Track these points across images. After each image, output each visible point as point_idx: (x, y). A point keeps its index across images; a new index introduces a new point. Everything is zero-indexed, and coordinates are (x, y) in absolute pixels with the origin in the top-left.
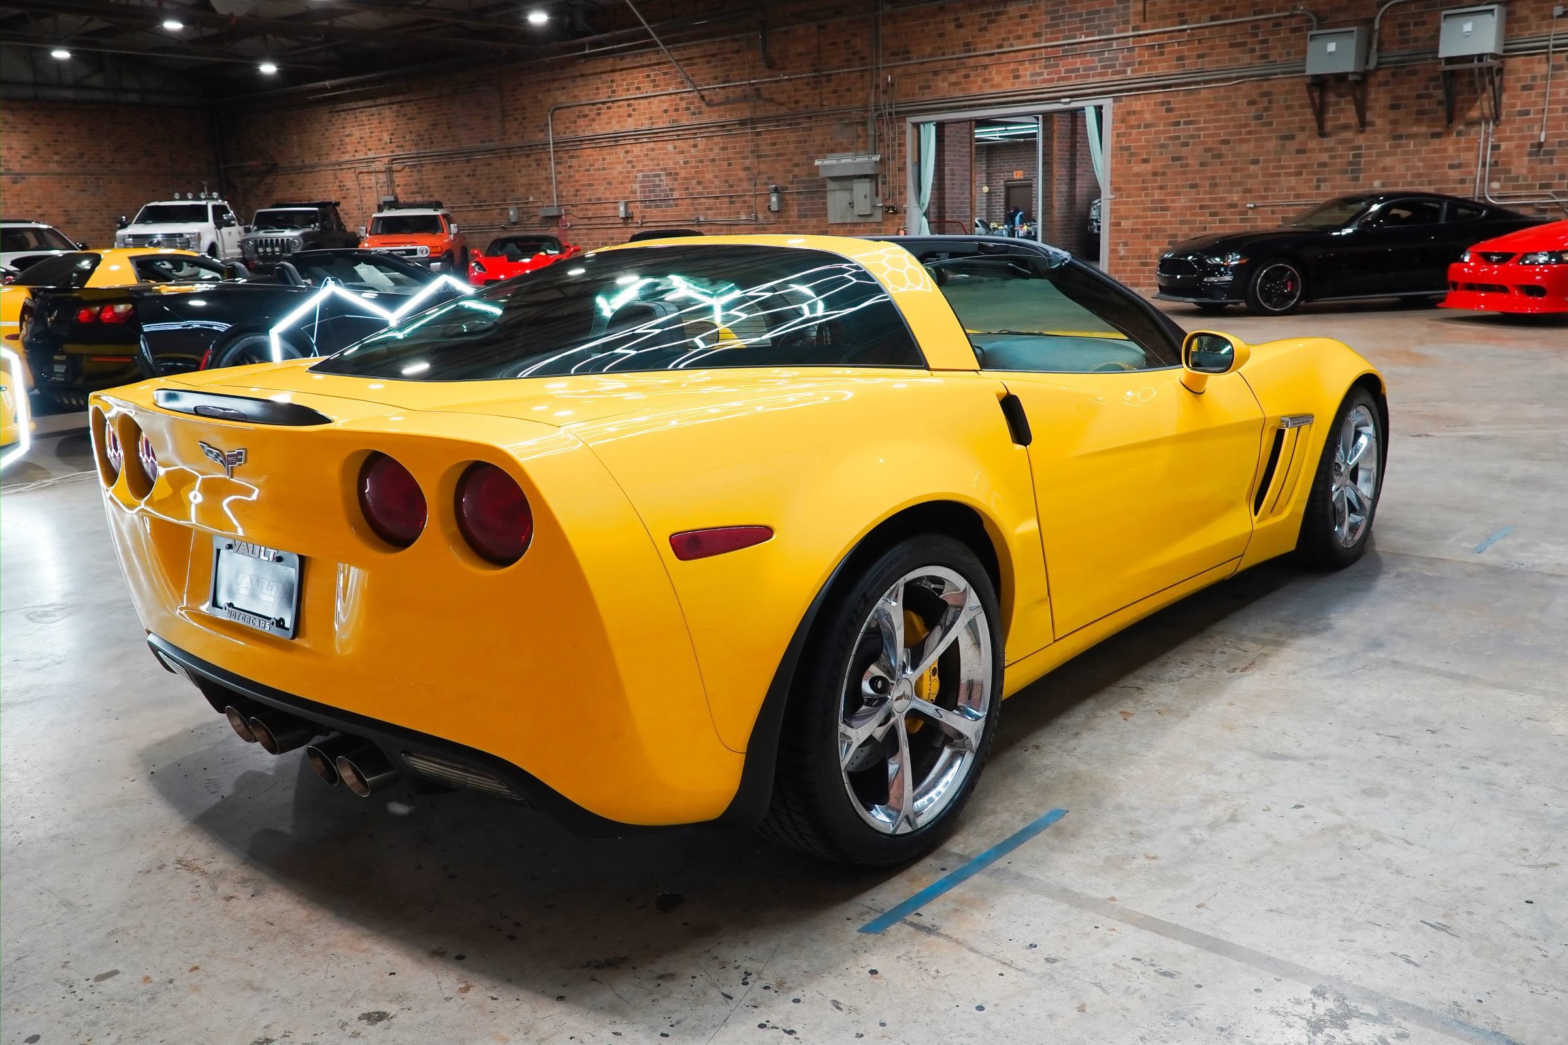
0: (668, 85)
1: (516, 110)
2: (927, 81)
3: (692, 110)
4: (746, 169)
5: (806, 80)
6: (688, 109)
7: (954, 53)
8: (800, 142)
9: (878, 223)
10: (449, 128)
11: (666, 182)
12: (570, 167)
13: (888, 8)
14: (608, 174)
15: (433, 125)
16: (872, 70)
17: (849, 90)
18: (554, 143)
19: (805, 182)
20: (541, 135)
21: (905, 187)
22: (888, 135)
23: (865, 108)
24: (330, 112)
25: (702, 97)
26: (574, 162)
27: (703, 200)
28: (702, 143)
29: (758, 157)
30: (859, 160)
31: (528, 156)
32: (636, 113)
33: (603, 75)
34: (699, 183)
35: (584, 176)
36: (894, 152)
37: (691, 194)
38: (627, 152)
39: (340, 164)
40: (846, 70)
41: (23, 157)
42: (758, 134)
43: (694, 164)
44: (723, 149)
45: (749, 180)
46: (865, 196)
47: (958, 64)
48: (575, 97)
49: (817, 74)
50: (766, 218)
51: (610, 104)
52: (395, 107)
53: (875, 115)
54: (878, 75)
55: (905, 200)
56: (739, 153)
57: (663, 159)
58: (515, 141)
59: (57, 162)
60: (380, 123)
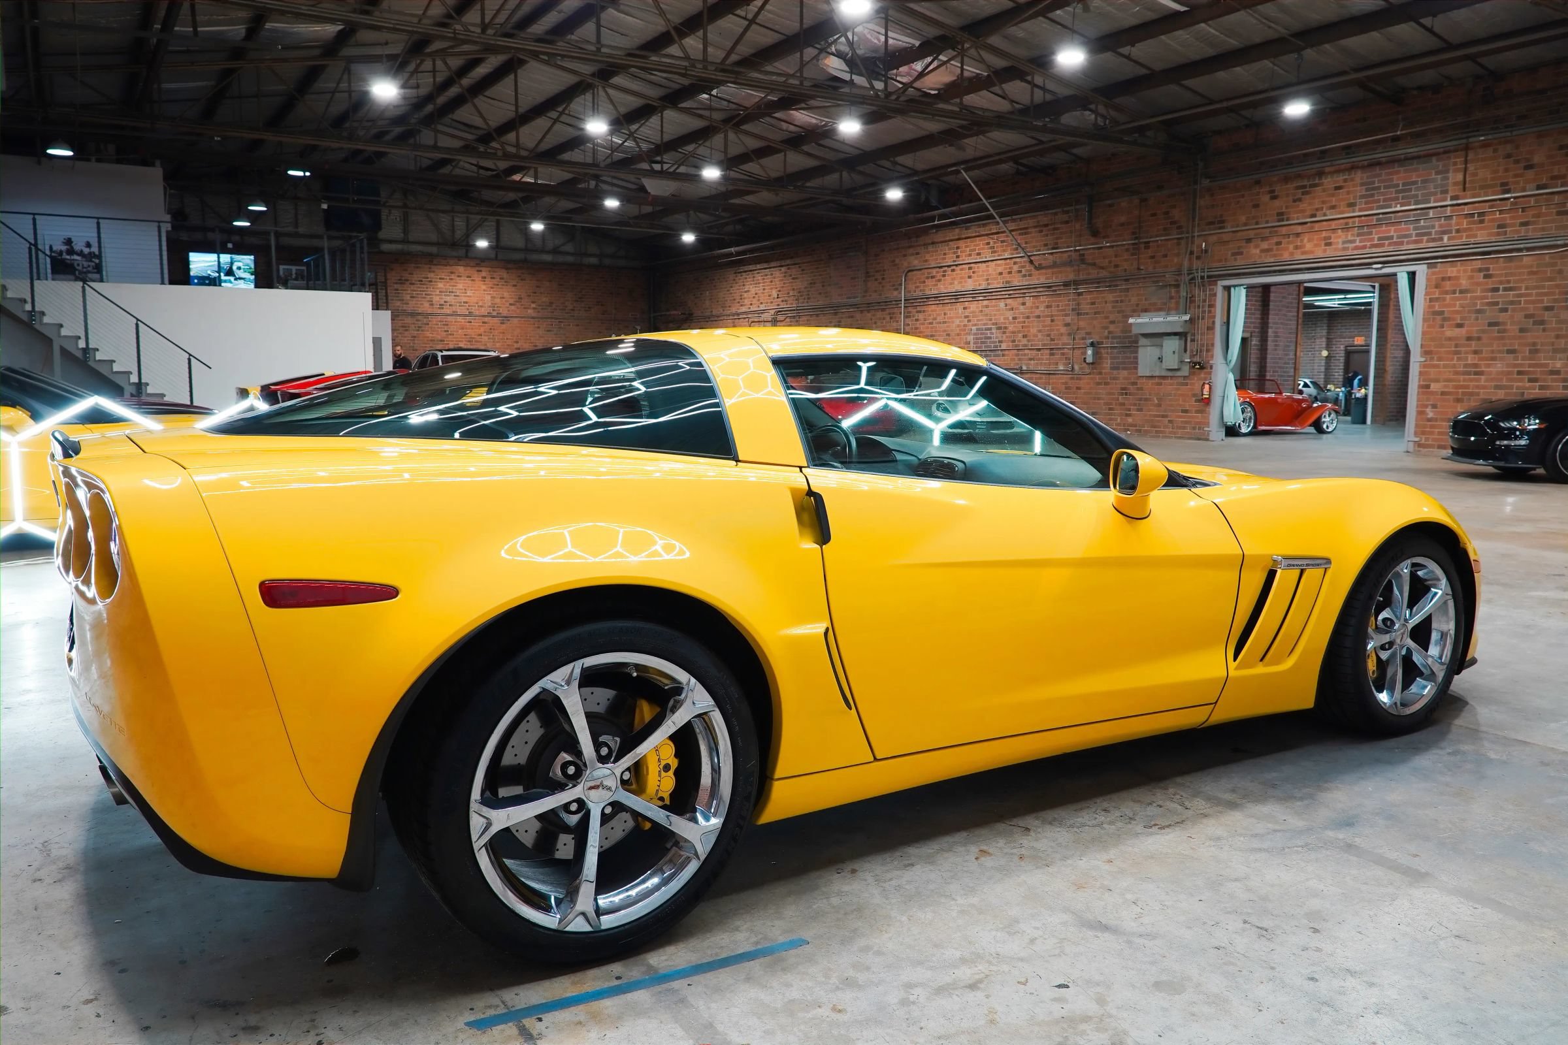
0: (1004, 251)
1: (877, 271)
2: (1239, 248)
3: (1023, 273)
4: (1067, 325)
5: (1126, 247)
6: (1020, 272)
7: (1267, 222)
8: (1117, 302)
9: (1185, 377)
10: (823, 286)
11: (996, 335)
12: (917, 320)
13: (1206, 182)
14: (948, 327)
15: (811, 283)
16: (1187, 238)
17: (1166, 256)
18: (905, 300)
19: (1120, 337)
20: (895, 293)
21: (1213, 345)
22: (1199, 295)
23: (1179, 272)
24: (735, 273)
25: (1031, 262)
26: (921, 316)
27: (1026, 352)
28: (1029, 301)
29: (1079, 314)
30: (1170, 319)
31: (883, 310)
32: (975, 275)
33: (950, 243)
34: (1024, 336)
35: (928, 328)
36: (1204, 312)
37: (1016, 346)
38: (965, 308)
39: (738, 314)
40: (1163, 238)
41: (511, 304)
42: (1080, 294)
43: (1022, 320)
44: (1048, 307)
45: (1069, 334)
46: (1174, 352)
47: (1270, 233)
48: (926, 261)
49: (1136, 241)
50: (1081, 369)
51: (954, 267)
52: (783, 269)
53: (1187, 278)
54: (1193, 243)
55: (1212, 356)
56: (1062, 310)
57: (995, 315)
58: (874, 297)
59: (534, 308)
60: (771, 282)
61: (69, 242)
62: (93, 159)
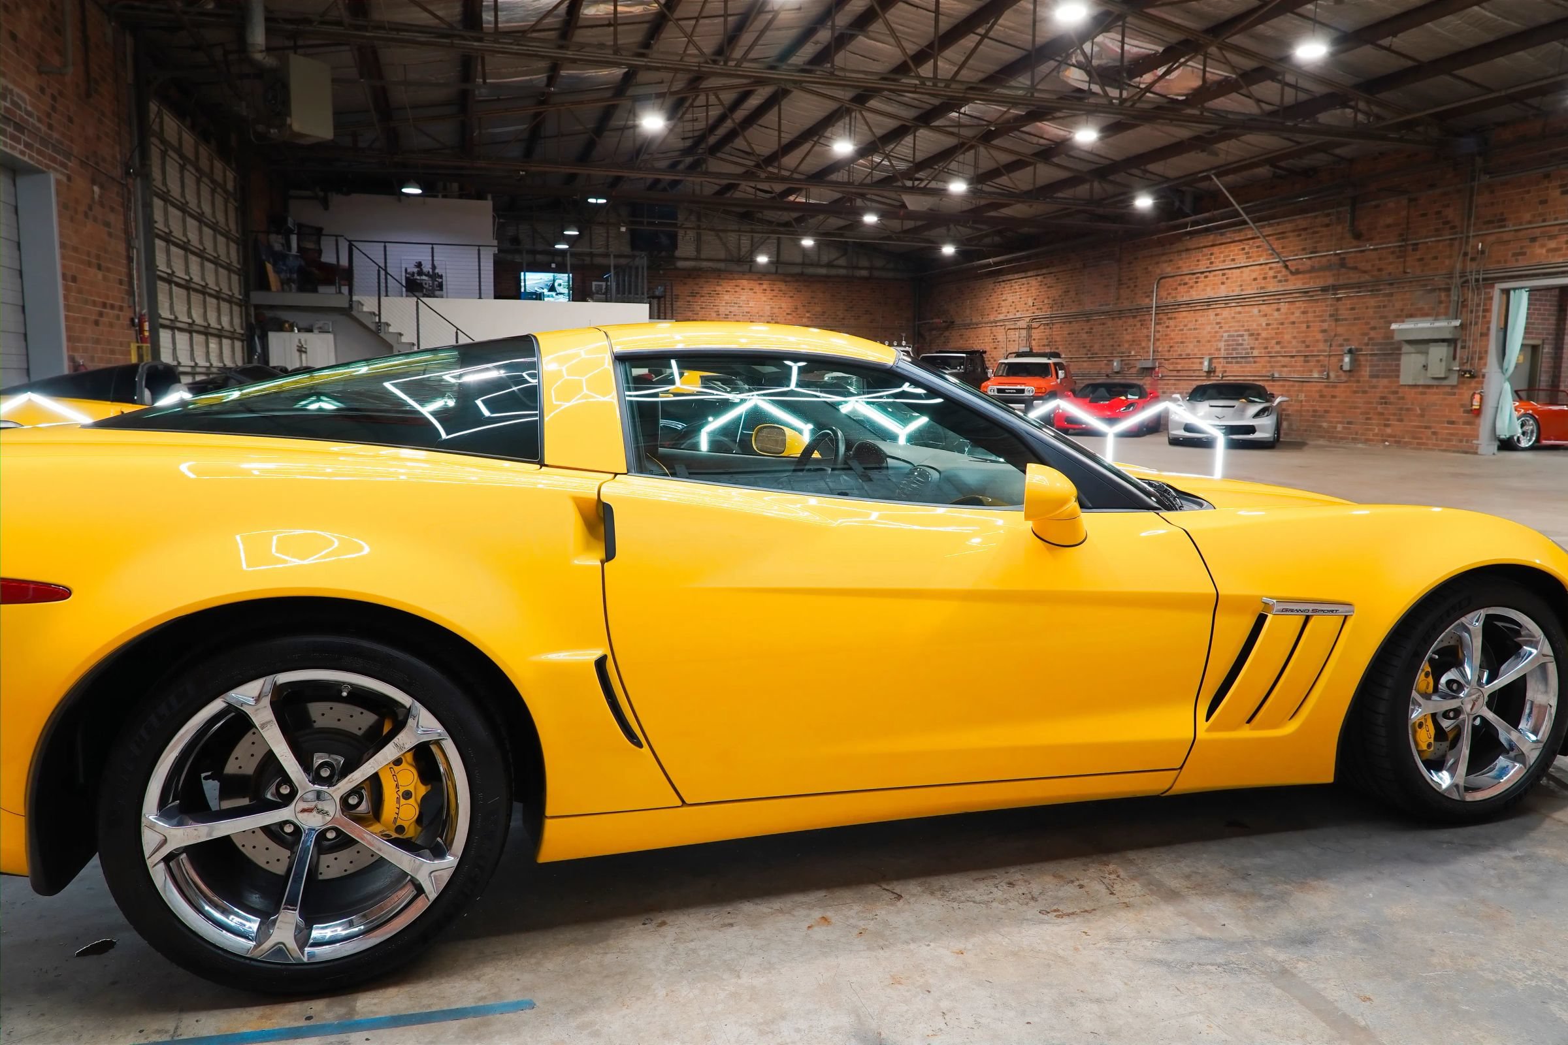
0: (1260, 256)
1: (1130, 279)
2: (1522, 248)
3: (1279, 278)
4: (1324, 331)
5: (1392, 249)
6: (1275, 277)
7: (1556, 219)
8: (1379, 307)
9: (1453, 387)
10: (1077, 294)
11: (1247, 341)
12: (1168, 327)
13: (1485, 178)
14: (1198, 333)
15: (1065, 292)
16: (1461, 238)
17: (1436, 258)
18: (1156, 307)
19: (1381, 344)
20: (1147, 300)
21: (1486, 352)
22: (1472, 300)
23: (1450, 276)
24: (995, 283)
25: (1286, 267)
26: (1172, 323)
27: (1279, 358)
28: (1284, 307)
29: (1337, 320)
30: (1437, 324)
31: (1134, 317)
32: (1229, 281)
33: (1204, 249)
34: (1278, 343)
35: (1178, 334)
36: (1477, 317)
37: (1269, 353)
38: (1216, 315)
39: (996, 322)
40: (1433, 239)
41: (788, 314)
42: (1339, 299)
43: (1275, 326)
44: (1304, 313)
45: (1326, 341)
46: (1441, 360)
47: (1560, 230)
48: (1179, 268)
49: (1403, 243)
50: (1337, 376)
51: (1208, 274)
52: (1039, 278)
53: (1459, 281)
54: (1467, 243)
55: (1485, 364)
56: (1318, 316)
57: (1248, 321)
58: (1126, 305)
59: (808, 317)
60: (1028, 290)
61: (419, 265)
62: (440, 196)
